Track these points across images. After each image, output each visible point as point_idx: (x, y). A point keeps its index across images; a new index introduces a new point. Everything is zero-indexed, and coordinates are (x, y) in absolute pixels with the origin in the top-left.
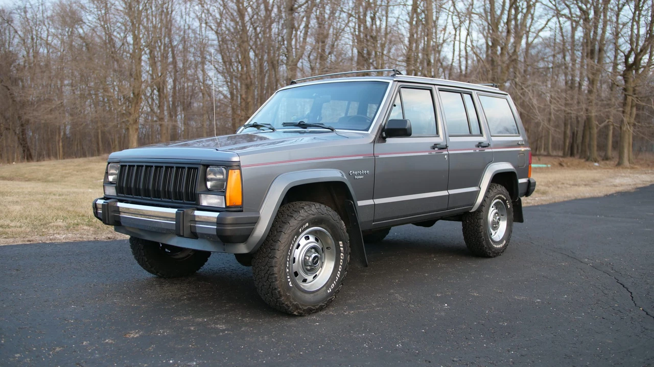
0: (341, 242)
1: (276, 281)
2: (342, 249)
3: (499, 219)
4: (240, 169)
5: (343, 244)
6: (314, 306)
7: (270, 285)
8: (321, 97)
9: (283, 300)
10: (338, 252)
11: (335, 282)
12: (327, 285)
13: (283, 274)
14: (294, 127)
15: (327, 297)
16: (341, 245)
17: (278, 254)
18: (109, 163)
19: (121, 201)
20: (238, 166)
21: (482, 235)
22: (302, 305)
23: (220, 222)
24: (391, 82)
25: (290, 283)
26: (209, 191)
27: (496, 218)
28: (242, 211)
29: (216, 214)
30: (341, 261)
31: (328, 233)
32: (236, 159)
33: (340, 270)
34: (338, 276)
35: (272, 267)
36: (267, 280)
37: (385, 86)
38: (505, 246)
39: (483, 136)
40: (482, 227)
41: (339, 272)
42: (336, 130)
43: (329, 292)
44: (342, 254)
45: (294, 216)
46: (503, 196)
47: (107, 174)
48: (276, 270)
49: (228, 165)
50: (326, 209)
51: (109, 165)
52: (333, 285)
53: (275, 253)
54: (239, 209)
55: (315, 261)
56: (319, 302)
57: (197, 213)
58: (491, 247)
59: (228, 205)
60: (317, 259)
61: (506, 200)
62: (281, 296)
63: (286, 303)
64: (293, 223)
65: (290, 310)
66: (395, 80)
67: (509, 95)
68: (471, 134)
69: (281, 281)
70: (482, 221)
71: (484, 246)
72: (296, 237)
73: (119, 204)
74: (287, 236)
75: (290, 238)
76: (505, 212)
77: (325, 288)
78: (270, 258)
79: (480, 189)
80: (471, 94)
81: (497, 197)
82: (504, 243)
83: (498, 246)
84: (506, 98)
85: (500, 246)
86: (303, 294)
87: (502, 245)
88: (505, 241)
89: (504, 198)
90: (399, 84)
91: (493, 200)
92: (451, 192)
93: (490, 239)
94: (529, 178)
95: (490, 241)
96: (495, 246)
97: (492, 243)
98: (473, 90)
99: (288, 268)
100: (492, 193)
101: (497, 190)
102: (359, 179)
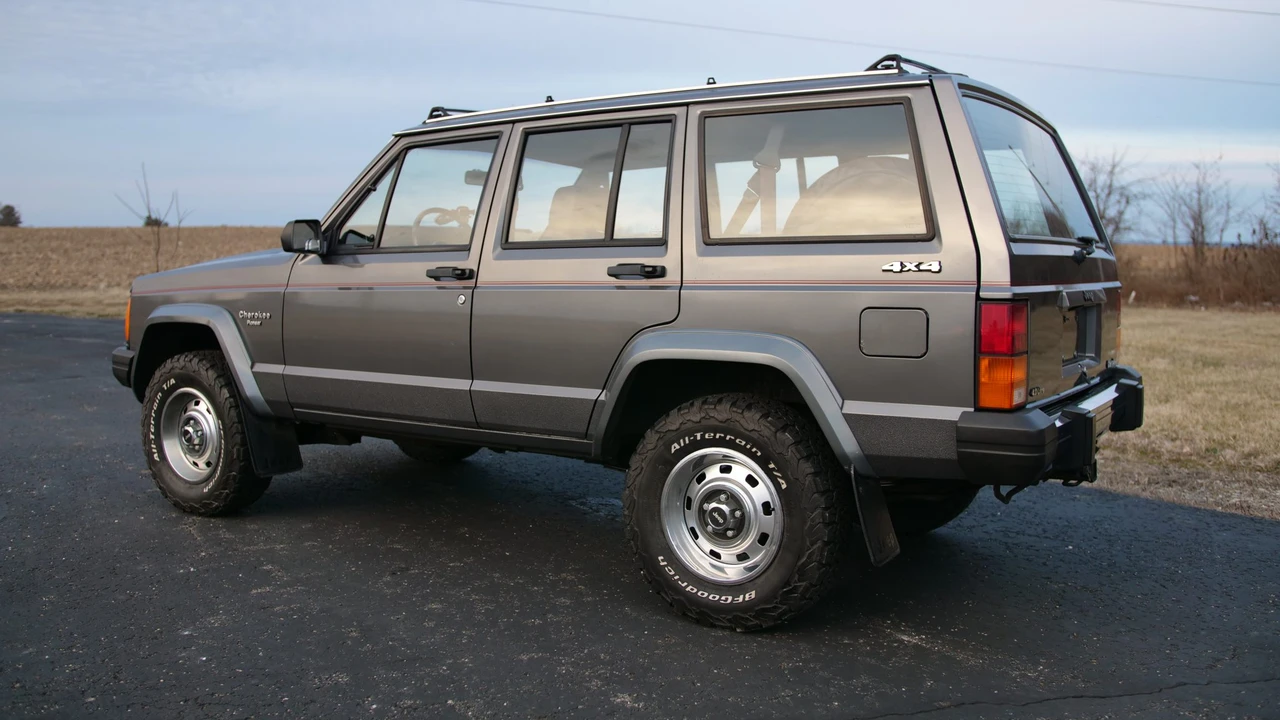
0: (221, 424)
2: (222, 432)
11: (214, 481)
15: (202, 497)
16: (221, 427)
25: (156, 455)
28: (130, 349)
30: (222, 451)
31: (208, 403)
39: (662, 245)
41: (219, 468)
43: (205, 490)
44: (222, 440)
45: (161, 366)
46: (742, 442)
52: (211, 485)
54: (128, 346)
55: (187, 437)
60: (189, 435)
61: (767, 461)
68: (607, 240)
72: (160, 394)
74: (150, 390)
75: (153, 393)
77: (205, 484)
79: (609, 397)
80: (669, 121)
81: (703, 436)
82: (744, 598)
83: (706, 594)
84: (906, 103)
85: (718, 597)
86: (174, 478)
87: (730, 598)
88: (753, 593)
89: (754, 450)
90: (404, 142)
91: (679, 444)
92: (480, 385)
93: (660, 558)
94: (978, 409)
95: (662, 564)
96: (688, 589)
97: (672, 573)
98: (685, 108)
99: (153, 434)
100: (674, 421)
101: (703, 415)
102: (253, 325)
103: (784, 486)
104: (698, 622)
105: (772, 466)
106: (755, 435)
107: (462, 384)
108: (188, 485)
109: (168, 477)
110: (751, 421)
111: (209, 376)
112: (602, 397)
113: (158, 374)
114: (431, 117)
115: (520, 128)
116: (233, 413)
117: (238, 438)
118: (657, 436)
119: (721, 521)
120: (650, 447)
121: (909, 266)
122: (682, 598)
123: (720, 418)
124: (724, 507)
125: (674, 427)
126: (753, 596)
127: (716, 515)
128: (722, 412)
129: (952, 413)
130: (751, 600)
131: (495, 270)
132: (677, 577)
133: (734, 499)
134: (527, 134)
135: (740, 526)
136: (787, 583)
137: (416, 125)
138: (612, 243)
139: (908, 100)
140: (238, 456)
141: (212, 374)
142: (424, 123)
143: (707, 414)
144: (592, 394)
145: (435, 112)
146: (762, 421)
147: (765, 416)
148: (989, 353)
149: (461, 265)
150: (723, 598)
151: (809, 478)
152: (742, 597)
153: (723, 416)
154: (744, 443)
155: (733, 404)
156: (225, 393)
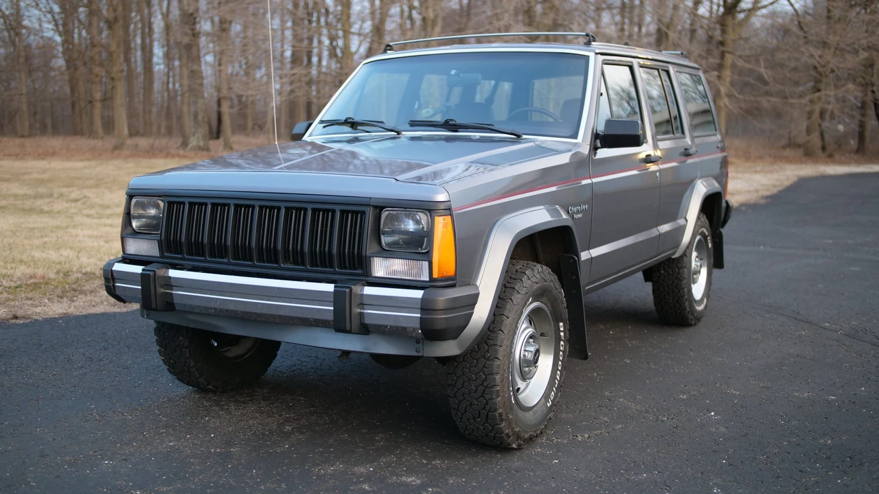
0: (561, 324)
1: (498, 396)
2: (562, 334)
3: (701, 267)
4: (451, 215)
5: (564, 325)
6: (535, 432)
7: (487, 404)
8: (461, 75)
9: (504, 426)
10: (558, 339)
11: (554, 389)
13: (506, 385)
14: (433, 128)
15: (548, 413)
16: (562, 329)
17: (501, 352)
18: (130, 197)
19: (175, 267)
20: (448, 211)
21: (686, 293)
22: (524, 431)
23: (425, 307)
24: (591, 55)
25: (512, 398)
26: (387, 253)
28: (453, 286)
29: (418, 294)
30: (561, 353)
31: (548, 312)
32: (442, 197)
33: (560, 368)
34: (558, 377)
35: (492, 374)
36: (482, 396)
37: (583, 62)
38: (706, 307)
39: (685, 138)
40: (685, 281)
41: (558, 371)
42: (524, 136)
43: (548, 405)
45: (516, 288)
46: (705, 230)
47: (128, 216)
48: (498, 377)
49: (430, 208)
51: (134, 201)
52: (553, 393)
53: (496, 351)
54: (450, 282)
55: (536, 358)
56: (540, 423)
57: (369, 290)
58: (693, 311)
59: (435, 275)
60: (537, 354)
61: (707, 237)
62: (502, 420)
63: (507, 431)
64: (517, 298)
65: (510, 441)
66: (597, 51)
68: (674, 136)
69: (504, 396)
71: (686, 309)
72: (519, 321)
73: (173, 273)
74: (510, 322)
75: (514, 324)
76: (705, 255)
77: (543, 400)
78: (488, 359)
79: (687, 221)
80: (667, 71)
81: (700, 232)
89: (706, 233)
92: (661, 229)
98: (670, 64)
101: (700, 221)
102: (578, 218)
103: (710, 246)
105: (709, 238)
107: (655, 231)
109: (520, 415)
124: (698, 263)
126: (706, 300)
149: (651, 153)
152: (704, 302)
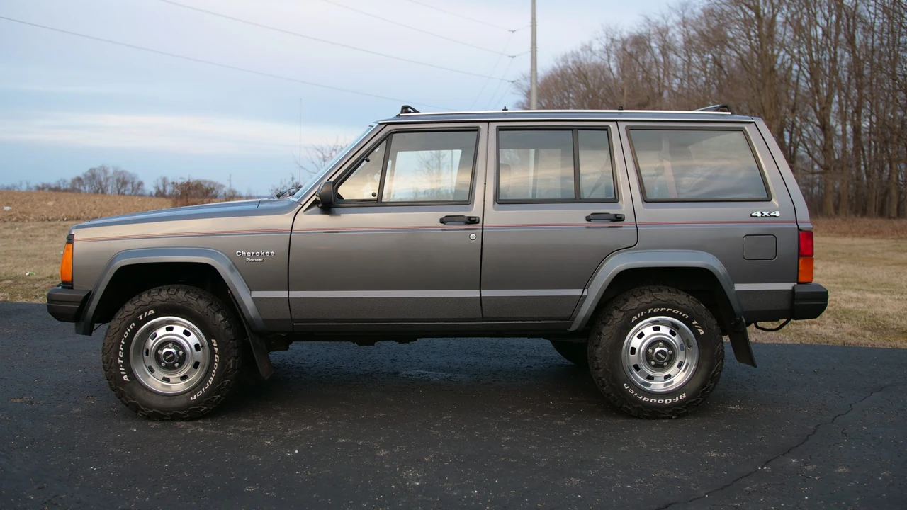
0: (213, 341)
2: (216, 349)
4: (72, 243)
5: (217, 343)
6: (164, 412)
10: (213, 352)
11: (204, 389)
12: (192, 391)
15: (190, 405)
16: (215, 345)
22: (145, 406)
25: (126, 376)
27: (654, 350)
28: (72, 288)
30: (216, 364)
31: (194, 327)
33: (213, 375)
34: (210, 382)
38: (685, 404)
39: (616, 202)
41: (211, 378)
43: (192, 399)
44: (216, 356)
50: (187, 295)
52: (201, 392)
55: (168, 357)
56: (174, 408)
60: (171, 355)
61: (692, 320)
67: (761, 124)
68: (577, 198)
69: (111, 372)
70: (600, 349)
72: (133, 324)
74: (119, 322)
75: (123, 324)
76: (694, 342)
77: (189, 394)
79: (588, 292)
80: (606, 130)
81: (652, 311)
82: (679, 398)
83: (655, 401)
84: (742, 130)
85: (663, 401)
86: (149, 394)
87: (670, 400)
88: (684, 394)
89: (684, 315)
90: (390, 128)
91: (637, 317)
92: (486, 293)
93: (625, 385)
94: (799, 283)
95: (626, 388)
96: (644, 400)
97: (633, 392)
98: (615, 123)
99: (121, 359)
100: (633, 304)
101: (653, 298)
102: (255, 261)
103: (702, 333)
104: (647, 418)
105: (695, 323)
106: (685, 307)
107: (475, 293)
108: (167, 398)
109: (140, 393)
110: (683, 299)
111: (200, 304)
112: (585, 293)
113: (130, 307)
114: (401, 113)
115: (493, 126)
116: (229, 333)
117: (235, 352)
118: (622, 314)
119: (663, 357)
120: (617, 320)
121: (765, 214)
122: (640, 406)
123: (663, 299)
124: (665, 349)
125: (634, 307)
126: (685, 396)
127: (660, 354)
128: (664, 295)
129: (788, 286)
130: (684, 399)
131: (495, 217)
132: (636, 394)
133: (666, 344)
134: (500, 129)
135: (671, 359)
136: (704, 385)
137: (391, 117)
138: (579, 201)
139: (744, 128)
140: (234, 366)
141: (202, 304)
142: (398, 116)
143: (655, 298)
144: (578, 292)
145: (406, 109)
146: (687, 299)
147: (688, 296)
148: (803, 256)
149: (467, 214)
150: (666, 401)
151: (715, 327)
152: (677, 398)
153: (666, 298)
154: (678, 312)
155: (669, 291)
156: (220, 317)
